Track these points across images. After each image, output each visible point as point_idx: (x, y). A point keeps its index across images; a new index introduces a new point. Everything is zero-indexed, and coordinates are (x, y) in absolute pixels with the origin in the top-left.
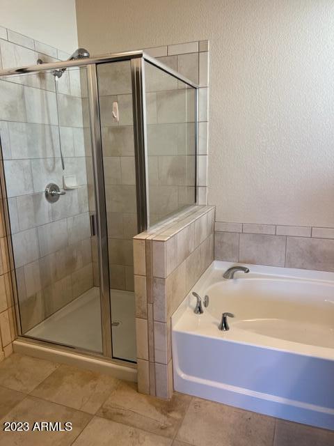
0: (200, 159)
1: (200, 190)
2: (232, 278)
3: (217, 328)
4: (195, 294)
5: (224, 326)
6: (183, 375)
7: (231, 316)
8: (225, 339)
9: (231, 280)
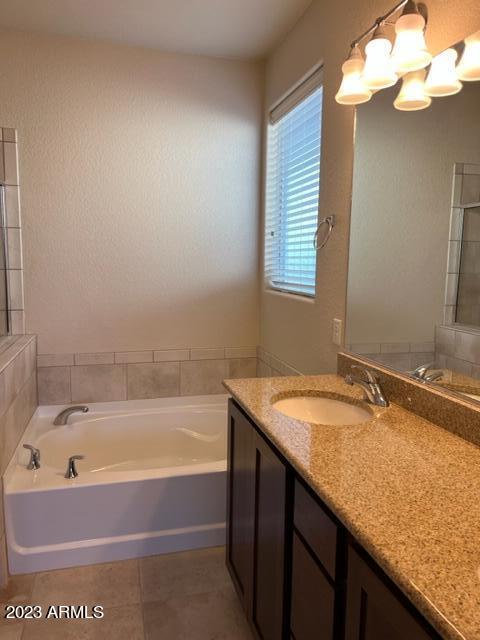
0: (11, 275)
1: (13, 315)
2: (66, 423)
3: (62, 478)
4: (26, 446)
5: (72, 471)
6: (21, 550)
7: (80, 458)
8: (74, 485)
9: (66, 426)
